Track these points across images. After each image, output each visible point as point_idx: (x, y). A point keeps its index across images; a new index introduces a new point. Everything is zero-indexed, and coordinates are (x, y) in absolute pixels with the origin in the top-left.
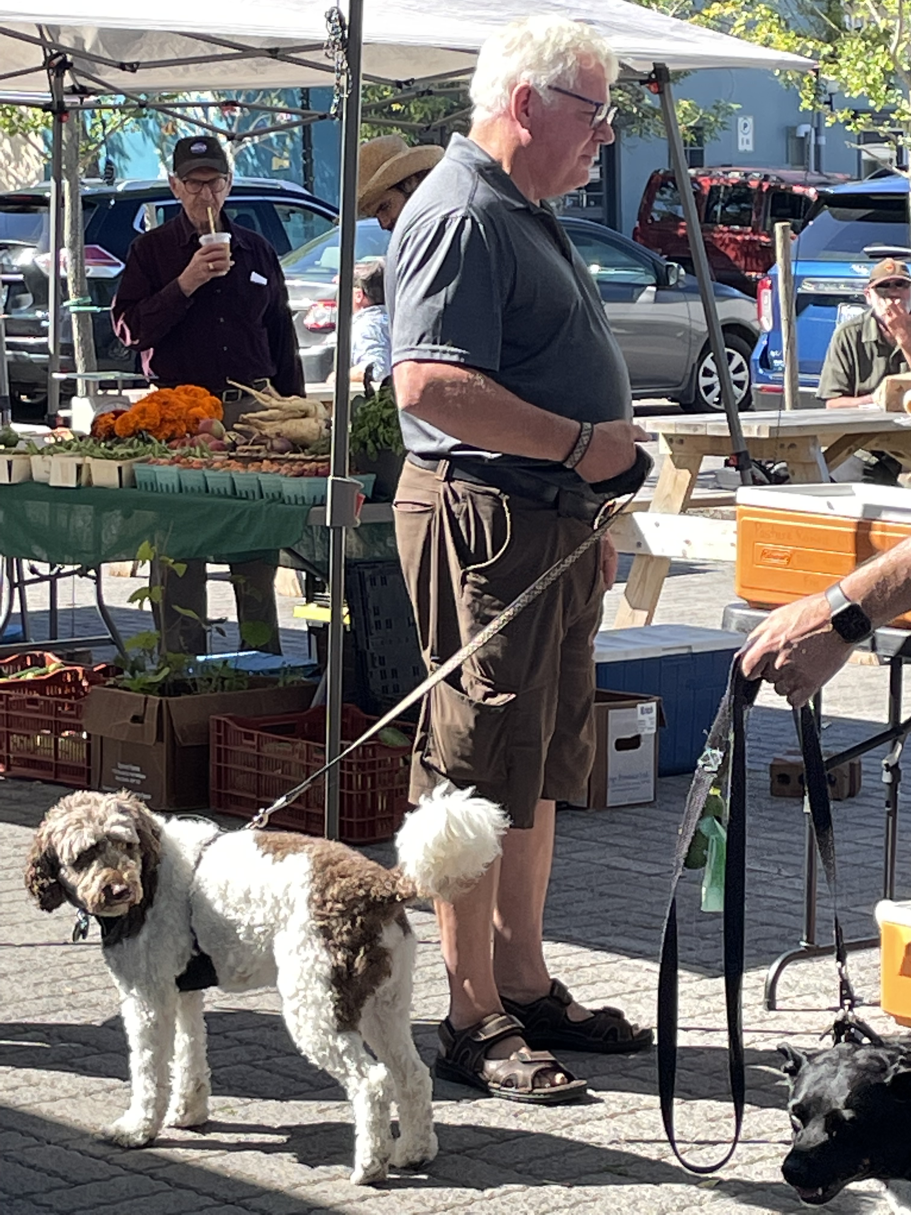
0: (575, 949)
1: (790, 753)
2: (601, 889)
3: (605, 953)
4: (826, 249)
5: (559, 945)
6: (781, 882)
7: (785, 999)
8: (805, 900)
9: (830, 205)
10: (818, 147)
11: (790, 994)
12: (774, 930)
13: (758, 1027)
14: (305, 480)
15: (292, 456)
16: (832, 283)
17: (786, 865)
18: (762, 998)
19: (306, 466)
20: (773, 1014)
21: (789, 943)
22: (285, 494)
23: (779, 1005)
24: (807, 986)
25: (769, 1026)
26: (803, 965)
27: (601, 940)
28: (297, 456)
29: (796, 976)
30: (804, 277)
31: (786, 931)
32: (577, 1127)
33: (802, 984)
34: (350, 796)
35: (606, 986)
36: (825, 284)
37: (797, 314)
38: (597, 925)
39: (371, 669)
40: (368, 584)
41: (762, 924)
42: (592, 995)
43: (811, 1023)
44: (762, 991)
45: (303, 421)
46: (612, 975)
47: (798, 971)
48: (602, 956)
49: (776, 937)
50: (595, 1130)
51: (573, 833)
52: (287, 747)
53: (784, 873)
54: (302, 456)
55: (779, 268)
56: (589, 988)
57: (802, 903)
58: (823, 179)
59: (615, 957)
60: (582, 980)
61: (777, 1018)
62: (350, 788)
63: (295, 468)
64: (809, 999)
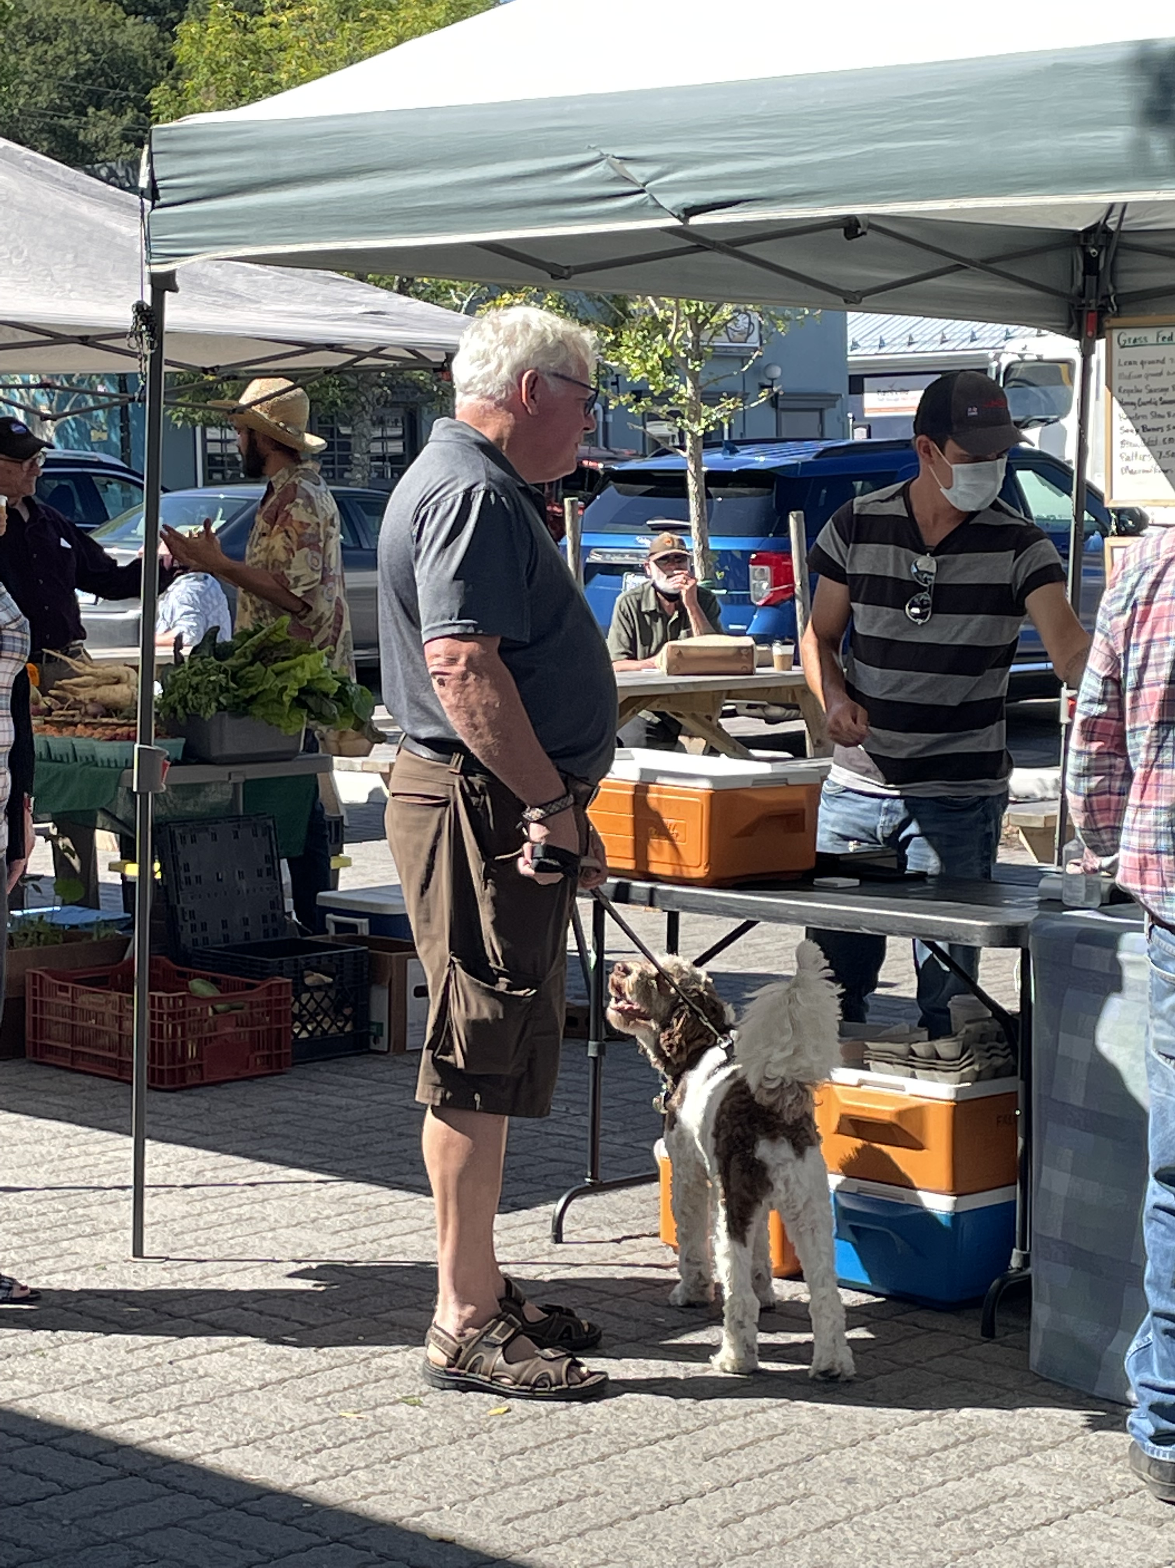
0: (374, 1188)
1: (577, 997)
2: (398, 1130)
3: (403, 1193)
4: (612, 522)
5: (359, 1185)
6: (569, 1120)
7: (570, 1232)
8: (589, 1136)
9: (616, 481)
10: (605, 424)
11: (577, 1227)
12: (562, 1166)
13: (546, 1259)
14: (117, 744)
15: (105, 720)
16: (617, 554)
17: (575, 1103)
18: (549, 1232)
19: (119, 731)
20: (560, 1246)
21: (576, 1178)
22: (98, 759)
23: (565, 1238)
24: (592, 1220)
25: (556, 1258)
26: (588, 1199)
27: (399, 1178)
28: (109, 720)
29: (582, 1210)
30: (591, 548)
31: (573, 1167)
32: (374, 1361)
33: (587, 1217)
34: (161, 1045)
35: (403, 1223)
36: (612, 554)
37: (586, 582)
38: (394, 1164)
39: (181, 922)
40: (178, 842)
41: (552, 1160)
42: (390, 1232)
43: (595, 1254)
44: (549, 1225)
45: (117, 687)
46: (409, 1212)
47: (583, 1204)
48: (401, 1195)
49: (563, 1173)
50: (391, 1363)
51: (374, 1076)
52: (100, 999)
53: (572, 1111)
54: (115, 720)
55: (568, 541)
56: (388, 1225)
57: (585, 1139)
58: (611, 454)
59: (412, 1195)
60: (381, 1218)
61: (564, 1250)
62: (161, 1036)
63: (108, 732)
64: (593, 1231)
